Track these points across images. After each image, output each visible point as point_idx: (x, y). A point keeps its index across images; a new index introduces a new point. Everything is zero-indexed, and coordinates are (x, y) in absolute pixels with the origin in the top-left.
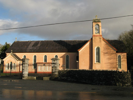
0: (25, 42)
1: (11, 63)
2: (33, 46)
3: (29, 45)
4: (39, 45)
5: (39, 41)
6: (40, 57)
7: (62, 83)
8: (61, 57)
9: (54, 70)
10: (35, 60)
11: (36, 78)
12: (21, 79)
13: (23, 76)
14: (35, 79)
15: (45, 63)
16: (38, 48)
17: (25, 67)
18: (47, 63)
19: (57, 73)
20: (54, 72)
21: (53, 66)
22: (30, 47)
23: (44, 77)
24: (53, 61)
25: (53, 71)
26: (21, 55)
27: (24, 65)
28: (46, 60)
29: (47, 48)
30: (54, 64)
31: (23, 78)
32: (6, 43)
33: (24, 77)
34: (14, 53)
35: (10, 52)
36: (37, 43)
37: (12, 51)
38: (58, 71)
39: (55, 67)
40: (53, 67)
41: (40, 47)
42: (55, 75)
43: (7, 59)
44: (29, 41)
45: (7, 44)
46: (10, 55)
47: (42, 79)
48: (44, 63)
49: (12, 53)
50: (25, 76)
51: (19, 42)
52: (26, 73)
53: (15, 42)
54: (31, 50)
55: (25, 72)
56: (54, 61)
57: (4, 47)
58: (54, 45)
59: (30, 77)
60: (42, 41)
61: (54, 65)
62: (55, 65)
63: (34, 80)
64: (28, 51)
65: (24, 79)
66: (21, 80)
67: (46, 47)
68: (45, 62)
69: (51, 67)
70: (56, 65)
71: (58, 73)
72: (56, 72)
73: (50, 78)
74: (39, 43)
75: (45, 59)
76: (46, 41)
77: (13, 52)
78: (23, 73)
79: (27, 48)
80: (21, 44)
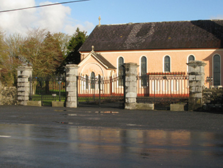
0: (120, 25)
1: (93, 73)
2: (138, 35)
3: (129, 34)
4: (151, 33)
5: (151, 23)
6: (156, 59)
7: (215, 115)
8: (206, 59)
9: (194, 88)
10: (144, 67)
11: (155, 106)
12: (123, 107)
13: (127, 101)
14: (153, 108)
15: (165, 74)
16: (151, 39)
17: (130, 82)
18: (171, 74)
19: (200, 95)
20: (194, 93)
21: (191, 79)
22: (132, 37)
23: (172, 103)
24: (192, 68)
25: (193, 91)
26: (113, 57)
27: (127, 78)
28: (167, 67)
29: (170, 38)
30: (192, 74)
31: (126, 107)
32: (78, 30)
33: (128, 104)
34: (98, 53)
35: (89, 51)
36: (146, 28)
37: (93, 47)
38: (203, 91)
39: (197, 81)
40: (190, 82)
41: (153, 36)
42: (197, 99)
43: (84, 65)
44: (127, 24)
45: (79, 33)
46: (90, 56)
47: (169, 109)
48: (163, 74)
49: (93, 51)
50: (132, 102)
51: (106, 26)
52: (132, 96)
53: (97, 27)
54: (133, 44)
55: (131, 93)
56: (195, 67)
57: (73, 39)
58: (184, 31)
59: (141, 104)
60: (157, 24)
61: (194, 76)
62: (197, 76)
63: (150, 110)
64: (128, 48)
65: (129, 110)
66: (122, 110)
67: (168, 37)
68: (165, 70)
69: (186, 81)
70: (198, 78)
71: (203, 94)
72: (198, 92)
73: (185, 107)
74: (150, 27)
75: (165, 64)
76: (165, 22)
77: (95, 51)
78: (127, 96)
79: (125, 39)
80: (112, 31)
